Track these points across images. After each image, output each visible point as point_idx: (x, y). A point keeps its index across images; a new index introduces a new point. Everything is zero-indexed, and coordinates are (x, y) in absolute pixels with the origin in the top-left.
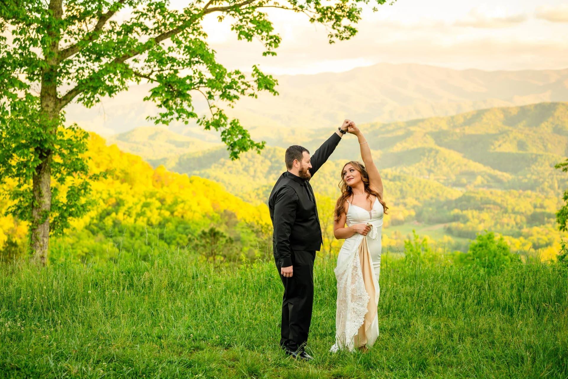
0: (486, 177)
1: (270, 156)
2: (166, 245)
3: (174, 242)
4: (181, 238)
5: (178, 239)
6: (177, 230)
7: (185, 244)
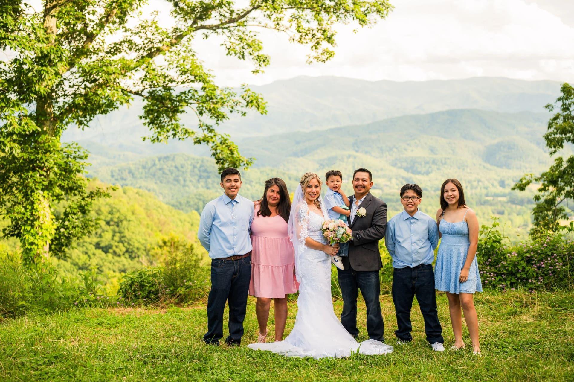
0: (401, 179)
1: (198, 166)
2: (103, 254)
3: (111, 251)
4: (117, 247)
5: (114, 248)
6: (113, 239)
7: (121, 253)
